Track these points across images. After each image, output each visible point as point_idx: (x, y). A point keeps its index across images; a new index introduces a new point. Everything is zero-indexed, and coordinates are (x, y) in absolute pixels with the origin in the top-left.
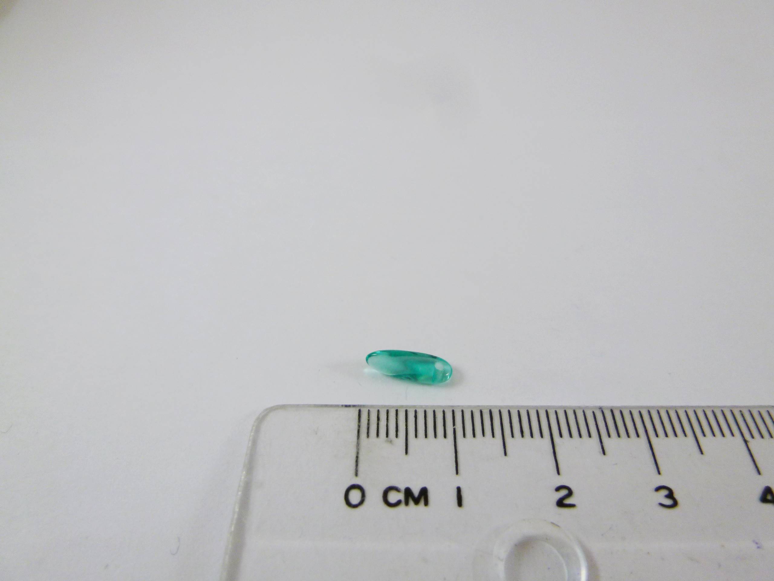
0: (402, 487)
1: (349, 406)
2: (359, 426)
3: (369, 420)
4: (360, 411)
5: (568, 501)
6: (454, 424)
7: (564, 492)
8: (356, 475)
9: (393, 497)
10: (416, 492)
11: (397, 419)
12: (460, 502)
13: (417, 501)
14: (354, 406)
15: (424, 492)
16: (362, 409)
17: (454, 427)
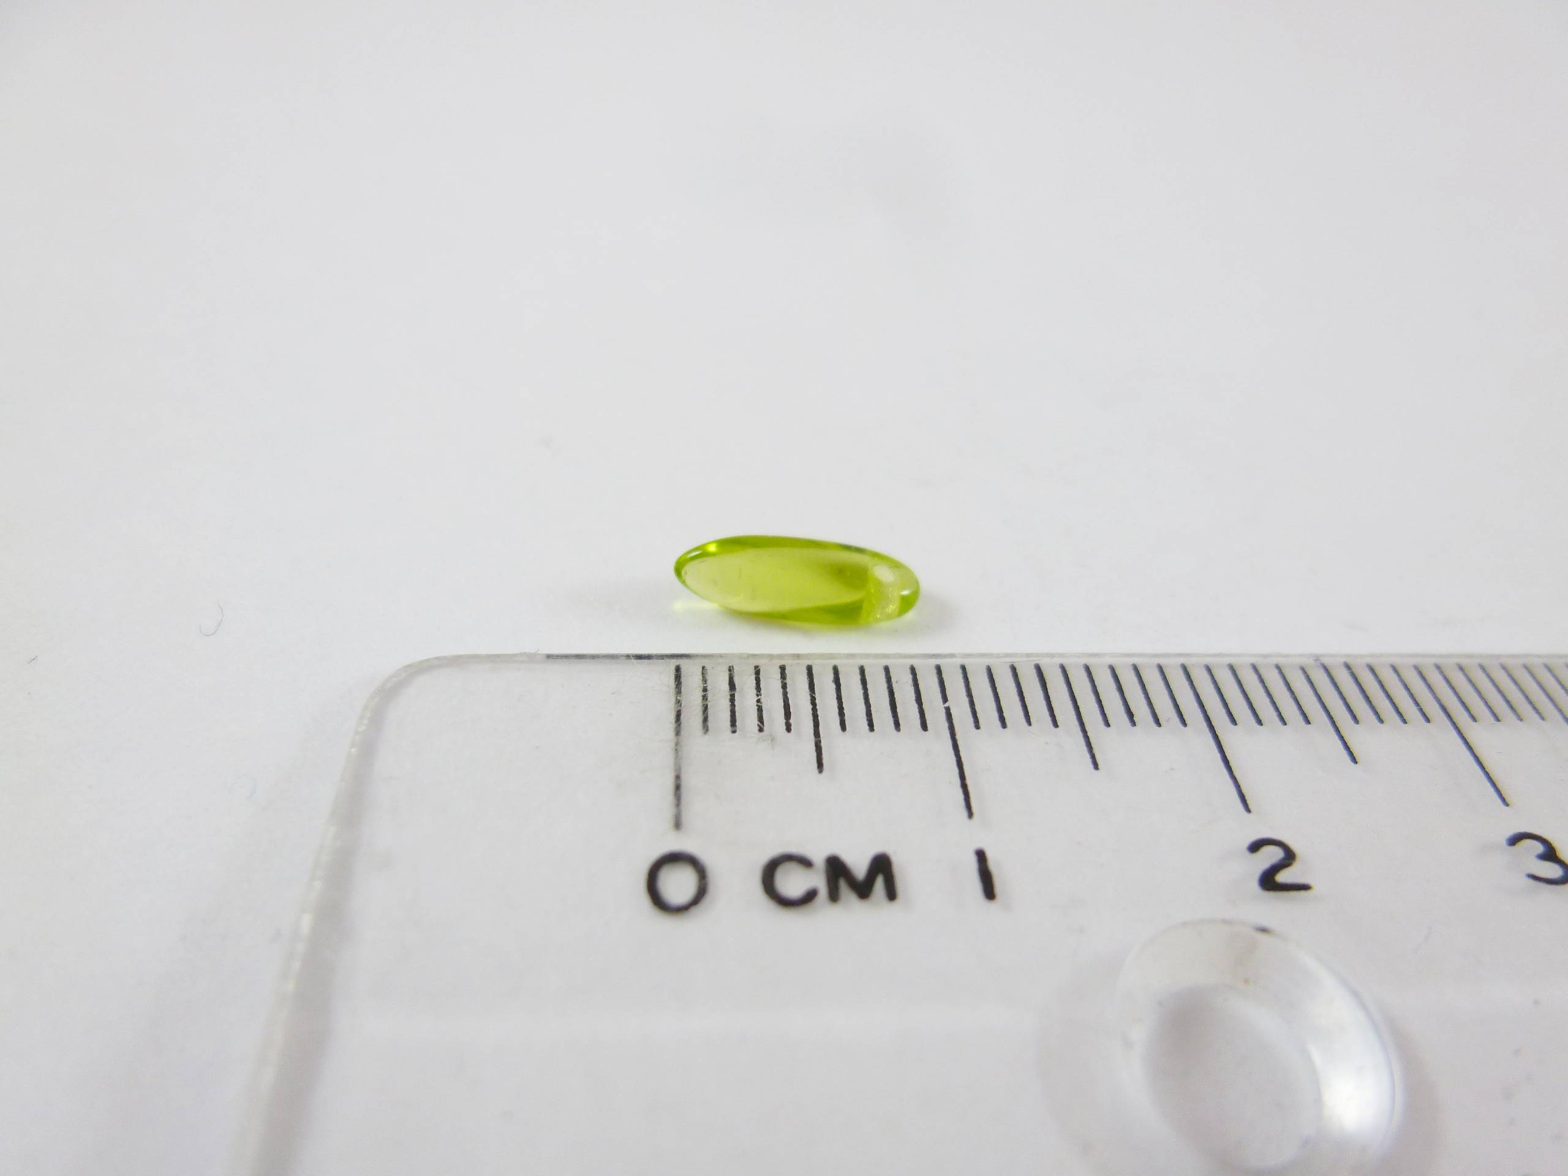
0: (819, 858)
1: (649, 657)
2: (678, 702)
3: (705, 690)
4: (678, 669)
5: (1282, 877)
6: (945, 699)
7: (1271, 855)
8: (678, 824)
9: (792, 883)
10: (859, 866)
11: (784, 686)
12: (989, 892)
13: (863, 890)
14: (662, 657)
15: (881, 865)
16: (684, 664)
17: (947, 705)
